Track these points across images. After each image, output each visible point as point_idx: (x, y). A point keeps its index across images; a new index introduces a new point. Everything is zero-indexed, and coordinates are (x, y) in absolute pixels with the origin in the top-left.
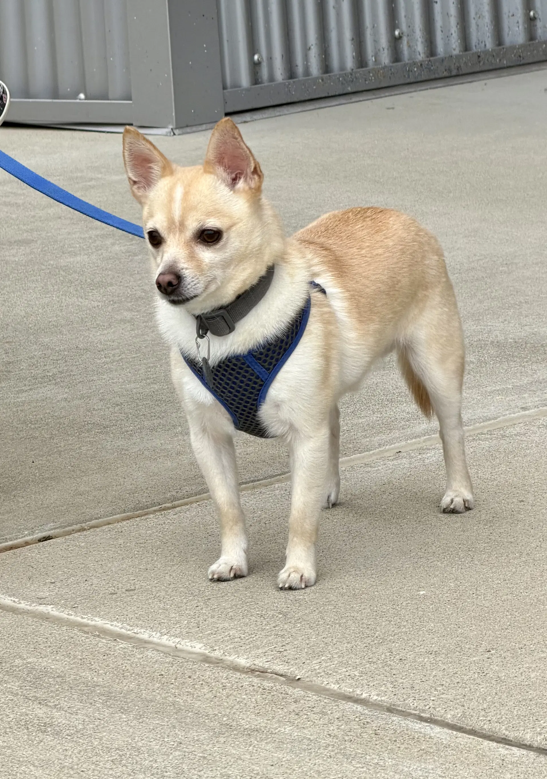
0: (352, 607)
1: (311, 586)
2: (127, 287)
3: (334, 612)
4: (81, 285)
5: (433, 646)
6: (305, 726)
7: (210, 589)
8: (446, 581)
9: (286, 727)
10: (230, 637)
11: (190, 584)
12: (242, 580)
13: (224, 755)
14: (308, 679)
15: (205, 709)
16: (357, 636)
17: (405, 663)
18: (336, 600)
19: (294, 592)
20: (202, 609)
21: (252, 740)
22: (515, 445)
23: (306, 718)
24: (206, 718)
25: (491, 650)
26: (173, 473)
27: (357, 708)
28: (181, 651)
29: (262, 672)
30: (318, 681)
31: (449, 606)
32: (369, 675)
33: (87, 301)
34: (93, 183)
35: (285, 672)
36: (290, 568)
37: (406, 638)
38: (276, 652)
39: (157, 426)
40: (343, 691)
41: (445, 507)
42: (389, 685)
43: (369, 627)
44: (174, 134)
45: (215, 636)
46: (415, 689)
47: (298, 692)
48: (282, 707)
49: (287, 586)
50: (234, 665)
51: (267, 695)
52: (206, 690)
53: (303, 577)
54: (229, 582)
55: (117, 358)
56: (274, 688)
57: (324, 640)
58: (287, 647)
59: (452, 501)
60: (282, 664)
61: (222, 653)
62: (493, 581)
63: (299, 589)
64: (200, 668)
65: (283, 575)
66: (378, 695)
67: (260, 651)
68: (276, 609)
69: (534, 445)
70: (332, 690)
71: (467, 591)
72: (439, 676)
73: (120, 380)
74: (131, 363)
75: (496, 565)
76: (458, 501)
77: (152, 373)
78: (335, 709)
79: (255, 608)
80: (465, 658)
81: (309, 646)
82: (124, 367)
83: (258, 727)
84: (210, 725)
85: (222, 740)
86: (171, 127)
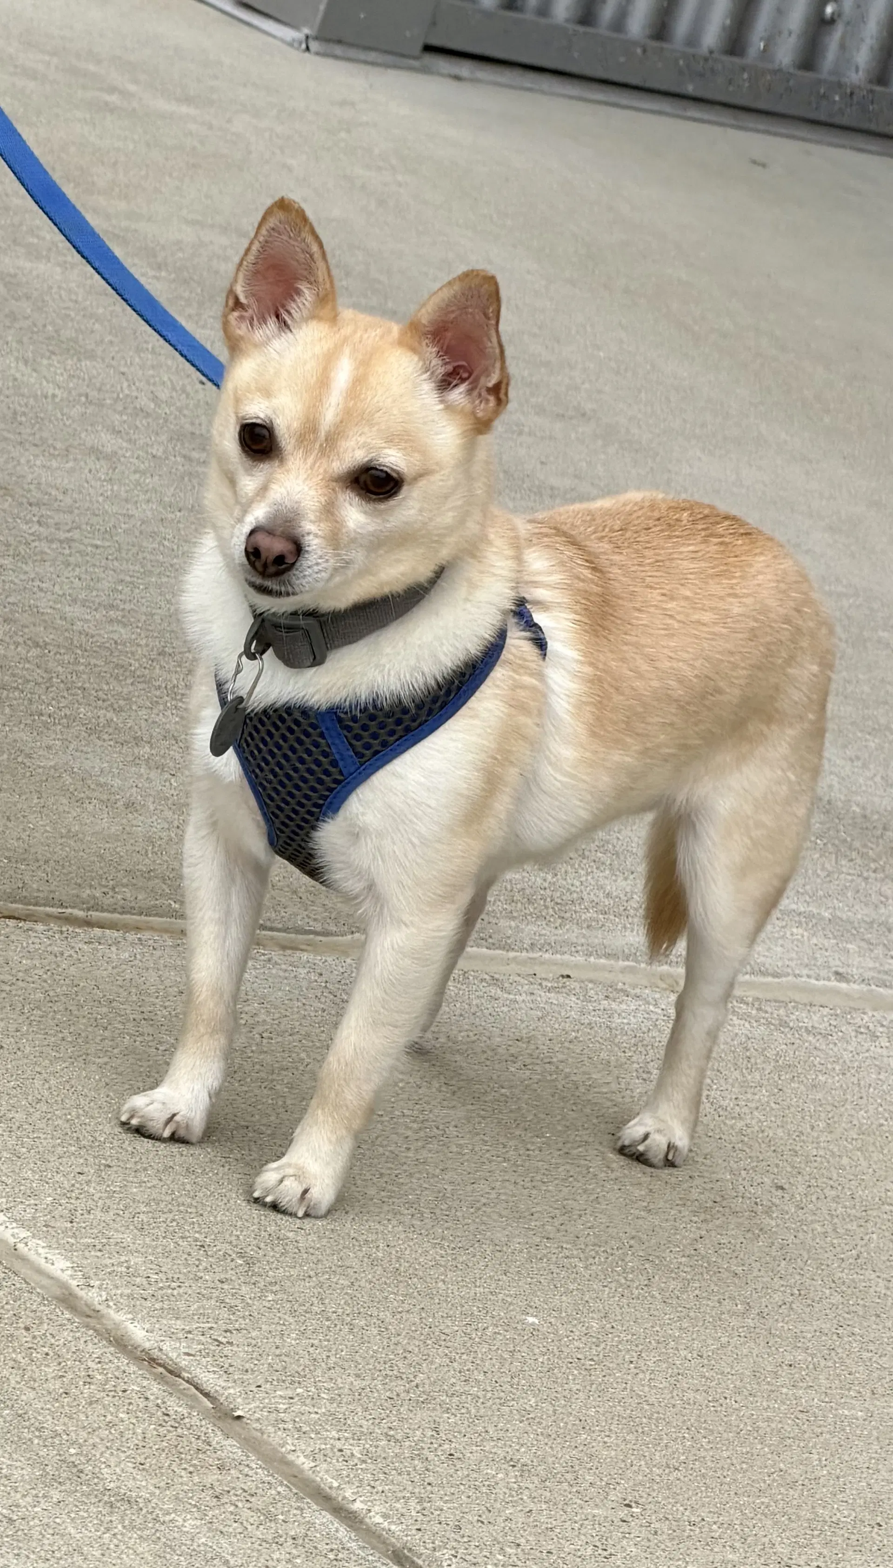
0: (386, 1298)
1: (316, 1217)
2: (123, 374)
3: (347, 1293)
4: (32, 332)
5: (523, 1450)
6: (226, 1529)
7: (116, 1143)
8: (585, 1311)
9: (189, 1517)
10: (128, 1268)
11: (78, 1117)
12: (184, 1149)
13: (51, 1531)
14: (257, 1425)
15: (39, 1413)
16: (378, 1367)
17: (458, 1467)
18: (357, 1267)
19: (280, 1216)
20: (88, 1183)
21: (114, 1519)
22: (801, 1053)
23: (232, 1513)
24: (37, 1433)
25: (633, 1505)
26: (107, 845)
27: (337, 1531)
28: (24, 1259)
29: (171, 1372)
30: (274, 1437)
31: (576, 1372)
32: (380, 1465)
33: (34, 374)
34: (114, 99)
35: (216, 1391)
36: (289, 1165)
37: (473, 1411)
38: (209, 1340)
39: (104, 726)
40: (318, 1479)
41: (627, 1143)
42: (413, 1503)
43: (408, 1355)
44: (308, 49)
45: (99, 1254)
46: (462, 1532)
47: (231, 1448)
48: (191, 1469)
49: (269, 1199)
50: (119, 1333)
51: (169, 1431)
52: (51, 1370)
53: (308, 1196)
54: (158, 1144)
55: (63, 535)
56: (187, 1420)
57: (311, 1350)
58: (235, 1338)
59: (646, 1137)
60: (215, 1372)
61: (104, 1298)
62: (677, 1349)
63: (291, 1214)
64: (53, 1317)
65: (269, 1176)
66: (385, 1516)
67: (179, 1324)
68: (234, 1243)
69: (837, 1068)
70: (297, 1467)
71: (620, 1351)
72: (517, 1523)
73: (57, 587)
74: (88, 558)
75: (692, 1314)
76: (659, 1142)
77: (123, 597)
78: (295, 1515)
79: (193, 1223)
80: (579, 1501)
81: (278, 1352)
82: (72, 560)
83: (134, 1494)
84: (41, 1453)
85: (56, 1496)
86: (306, 31)
